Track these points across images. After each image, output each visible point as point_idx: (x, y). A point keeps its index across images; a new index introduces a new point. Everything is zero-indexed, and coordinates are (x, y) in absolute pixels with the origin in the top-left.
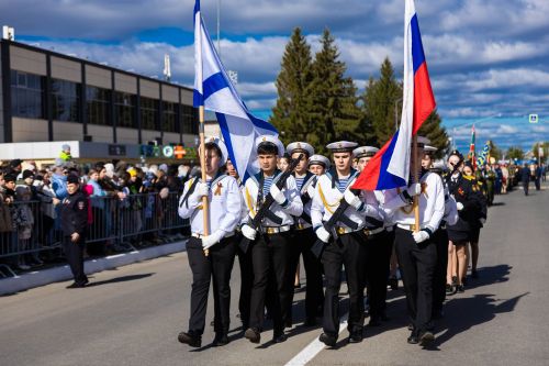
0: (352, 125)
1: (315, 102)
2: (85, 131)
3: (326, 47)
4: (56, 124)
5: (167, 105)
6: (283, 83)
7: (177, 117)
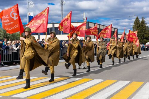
0: (148, 36)
3: (143, 20)
6: (134, 27)
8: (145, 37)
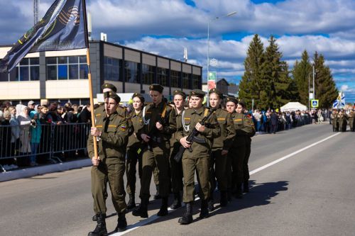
0: (285, 87)
1: (265, 74)
2: (142, 88)
3: (272, 44)
4: (126, 84)
5: (185, 74)
6: (248, 63)
7: (190, 81)
8: (277, 92)
